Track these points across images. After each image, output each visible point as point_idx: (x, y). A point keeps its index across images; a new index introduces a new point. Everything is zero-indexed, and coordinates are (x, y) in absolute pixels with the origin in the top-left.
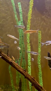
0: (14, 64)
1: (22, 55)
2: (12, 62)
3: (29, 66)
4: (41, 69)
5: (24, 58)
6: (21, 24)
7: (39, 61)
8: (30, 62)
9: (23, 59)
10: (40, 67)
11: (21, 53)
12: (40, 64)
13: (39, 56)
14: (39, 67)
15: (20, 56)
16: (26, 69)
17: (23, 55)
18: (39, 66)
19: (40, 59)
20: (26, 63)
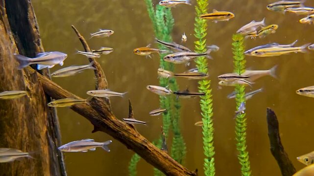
0: (155, 153)
1: (172, 122)
2: (146, 147)
3: (207, 160)
4: (249, 168)
5: (179, 131)
6: (162, 14)
7: (242, 139)
8: (210, 145)
9: (176, 134)
10: (247, 160)
11: (168, 114)
12: (246, 150)
13: (242, 124)
14: (243, 161)
15: (166, 126)
16: (197, 171)
17: (175, 121)
18: (243, 158)
19: (245, 134)
20: (185, 148)
